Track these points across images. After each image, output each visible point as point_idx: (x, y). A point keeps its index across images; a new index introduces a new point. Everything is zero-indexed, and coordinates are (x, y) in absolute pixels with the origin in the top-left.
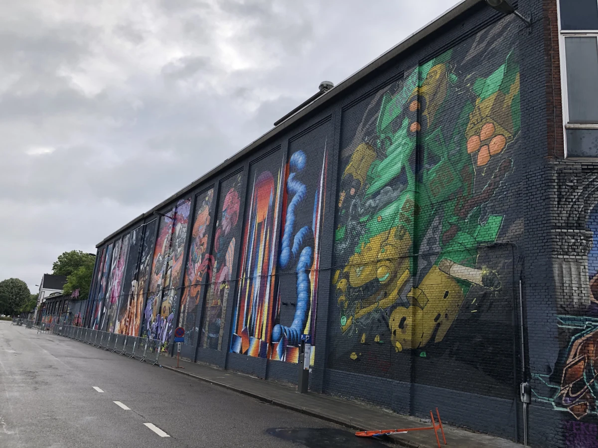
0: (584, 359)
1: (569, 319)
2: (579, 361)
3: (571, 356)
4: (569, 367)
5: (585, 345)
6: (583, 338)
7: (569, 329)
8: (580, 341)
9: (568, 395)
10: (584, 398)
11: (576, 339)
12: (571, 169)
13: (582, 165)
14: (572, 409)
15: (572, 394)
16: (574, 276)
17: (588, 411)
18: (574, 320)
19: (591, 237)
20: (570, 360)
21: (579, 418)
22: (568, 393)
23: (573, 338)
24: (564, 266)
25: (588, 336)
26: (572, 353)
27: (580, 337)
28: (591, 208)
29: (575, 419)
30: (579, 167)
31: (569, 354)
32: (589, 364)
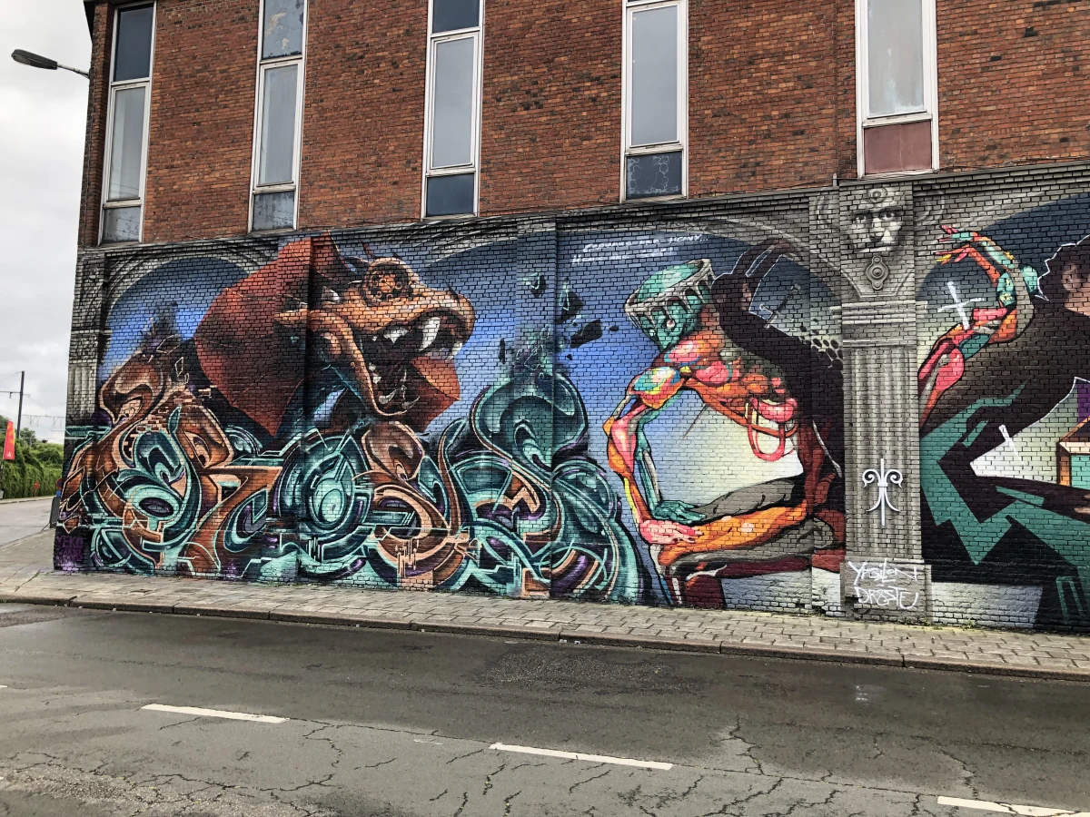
0: (82, 470)
1: (74, 430)
2: (78, 474)
3: (72, 469)
4: (70, 481)
5: (84, 456)
6: (84, 449)
7: (73, 440)
8: (81, 452)
9: (65, 510)
10: (78, 512)
11: (78, 450)
12: (95, 259)
13: (106, 253)
14: (66, 524)
15: (69, 508)
16: (83, 382)
17: (79, 525)
18: (78, 430)
19: (110, 337)
20: (70, 473)
21: (69, 533)
22: (65, 507)
23: (76, 449)
24: (76, 372)
25: (89, 446)
26: (73, 466)
27: (82, 448)
29: (66, 534)
30: (103, 255)
31: (70, 468)
32: (85, 475)
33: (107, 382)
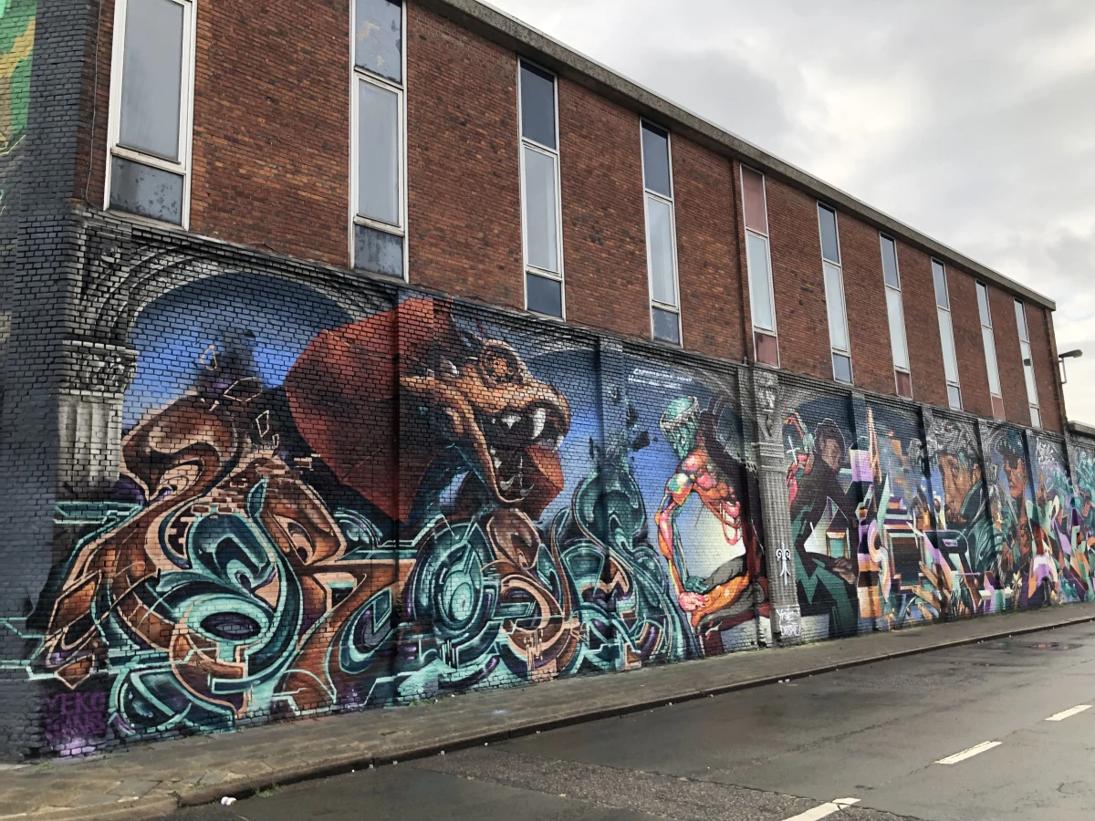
0: (96, 578)
1: (77, 508)
2: (87, 583)
3: (73, 576)
4: (67, 597)
5: (101, 552)
6: (99, 541)
7: (74, 526)
8: (92, 546)
9: (58, 648)
10: (89, 648)
11: (86, 543)
12: (112, 232)
13: (133, 229)
14: (62, 674)
15: (67, 644)
16: (95, 429)
17: (92, 671)
18: (87, 508)
19: (134, 360)
20: (70, 582)
21: (73, 687)
22: (59, 644)
23: (81, 541)
24: (80, 410)
25: (108, 536)
26: (75, 570)
27: (94, 539)
28: (141, 309)
29: (67, 690)
30: (128, 231)
31: (69, 573)
32: (103, 586)
33: (132, 433)
